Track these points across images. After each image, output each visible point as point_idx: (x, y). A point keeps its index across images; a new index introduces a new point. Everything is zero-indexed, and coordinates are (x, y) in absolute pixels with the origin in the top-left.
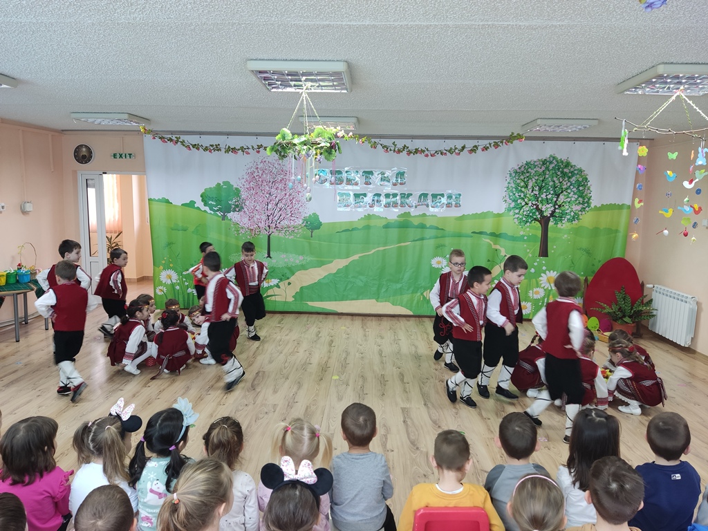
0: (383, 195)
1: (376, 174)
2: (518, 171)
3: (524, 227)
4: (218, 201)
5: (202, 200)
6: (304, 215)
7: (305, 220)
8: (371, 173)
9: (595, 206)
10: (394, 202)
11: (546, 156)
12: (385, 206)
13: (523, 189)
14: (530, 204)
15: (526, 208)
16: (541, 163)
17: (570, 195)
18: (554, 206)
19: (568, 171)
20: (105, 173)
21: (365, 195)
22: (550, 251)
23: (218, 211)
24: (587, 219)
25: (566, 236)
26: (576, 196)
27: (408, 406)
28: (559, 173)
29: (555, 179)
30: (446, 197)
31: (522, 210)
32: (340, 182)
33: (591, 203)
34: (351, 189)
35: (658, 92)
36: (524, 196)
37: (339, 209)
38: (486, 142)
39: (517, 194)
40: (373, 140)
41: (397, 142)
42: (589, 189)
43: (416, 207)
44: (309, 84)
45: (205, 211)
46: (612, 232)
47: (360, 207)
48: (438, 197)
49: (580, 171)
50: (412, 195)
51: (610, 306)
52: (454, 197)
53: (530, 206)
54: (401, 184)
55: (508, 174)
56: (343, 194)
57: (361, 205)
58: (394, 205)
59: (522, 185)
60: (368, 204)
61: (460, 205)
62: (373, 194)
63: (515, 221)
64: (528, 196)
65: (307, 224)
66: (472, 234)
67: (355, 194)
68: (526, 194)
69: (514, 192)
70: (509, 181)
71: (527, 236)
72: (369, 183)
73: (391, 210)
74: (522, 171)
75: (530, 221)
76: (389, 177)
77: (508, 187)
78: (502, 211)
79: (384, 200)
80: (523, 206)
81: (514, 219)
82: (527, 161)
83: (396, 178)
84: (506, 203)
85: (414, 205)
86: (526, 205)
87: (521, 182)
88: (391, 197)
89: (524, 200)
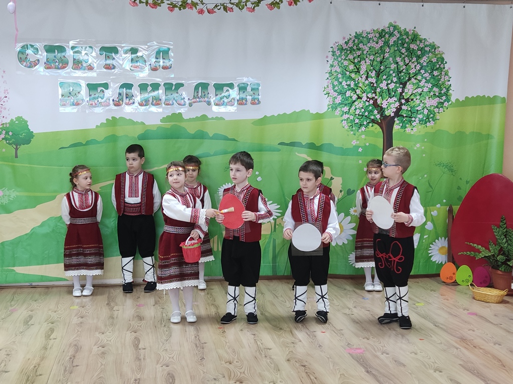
0: (136, 86)
1: (122, 52)
2: (345, 47)
3: (357, 133)
6: (2, 121)
7: (3, 128)
8: (114, 50)
9: (457, 100)
10: (154, 98)
11: (383, 24)
12: (141, 105)
13: (353, 75)
14: (365, 98)
15: (359, 104)
16: (377, 35)
17: (421, 84)
18: (400, 100)
19: (416, 48)
21: (106, 86)
24: (447, 119)
25: (418, 145)
26: (430, 85)
28: (403, 51)
29: (398, 59)
30: (236, 89)
31: (353, 108)
32: (64, 64)
33: (451, 95)
34: (82, 77)
36: (356, 85)
37: (62, 109)
39: (344, 83)
42: (446, 74)
43: (190, 105)
46: (483, 137)
48: (225, 88)
49: (434, 47)
50: (182, 85)
51: (487, 248)
52: (249, 89)
53: (364, 101)
54: (165, 68)
55: (329, 52)
56: (69, 85)
57: (100, 101)
58: (155, 102)
59: (351, 69)
60: (111, 101)
61: (258, 100)
62: (119, 84)
63: (344, 125)
64: (361, 85)
65: (7, 136)
66: (280, 146)
67: (88, 85)
68: (358, 83)
69: (340, 80)
70: (331, 63)
71: (362, 147)
72: (111, 66)
73: (150, 110)
74: (350, 48)
75: (365, 123)
76: (144, 56)
77: (330, 73)
78: (324, 109)
79: (138, 94)
80: (355, 101)
81: (342, 121)
82: (356, 33)
83: (157, 58)
84: (329, 97)
85: (187, 102)
86: (358, 99)
87: (350, 64)
88: (150, 88)
89: (356, 92)
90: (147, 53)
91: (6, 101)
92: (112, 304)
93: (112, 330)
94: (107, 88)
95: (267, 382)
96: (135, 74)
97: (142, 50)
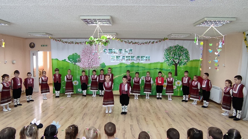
0: (125, 57)
1: (123, 50)
2: (168, 49)
3: (170, 67)
4: (73, 59)
5: (68, 59)
6: (100, 63)
7: (101, 65)
8: (121, 50)
9: (191, 60)
10: (129, 59)
11: (176, 45)
12: (126, 60)
13: (169, 55)
14: (171, 60)
16: (174, 47)
17: (183, 57)
18: (179, 60)
19: (182, 49)
20: (39, 51)
21: (120, 57)
22: (178, 74)
23: (73, 62)
24: (189, 64)
25: (182, 69)
26: (185, 57)
27: (132, 124)
28: (180, 50)
29: (179, 52)
30: (145, 57)
31: (169, 61)
32: (112, 52)
34: (115, 55)
35: (206, 26)
37: (111, 61)
38: (157, 40)
40: (121, 40)
41: (129, 40)
42: (189, 55)
43: (136, 60)
44: (100, 23)
45: (69, 62)
46: (196, 68)
47: (118, 60)
48: (143, 57)
49: (186, 49)
50: (134, 57)
52: (148, 57)
54: (131, 53)
55: (164, 50)
56: (113, 56)
60: (121, 60)
61: (150, 60)
62: (122, 56)
64: (171, 57)
66: (154, 69)
69: (166, 56)
70: (165, 52)
71: (171, 69)
72: (121, 53)
73: (128, 61)
75: (172, 65)
77: (164, 54)
78: (163, 62)
81: (167, 64)
82: (170, 46)
83: (130, 51)
84: (164, 59)
85: (135, 60)
87: (169, 53)
88: (128, 57)
91: (101, 60)
97: (127, 50)
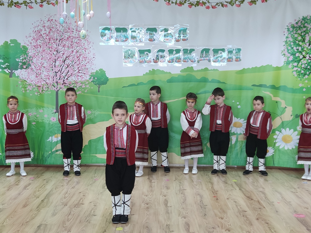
0: (167, 51)
1: (159, 31)
2: (296, 26)
3: (303, 79)
4: (6, 59)
6: (91, 71)
7: (92, 75)
8: (155, 30)
10: (177, 58)
12: (169, 62)
13: (301, 43)
15: (304, 61)
21: (149, 51)
23: (5, 68)
30: (226, 52)
31: (300, 63)
34: (136, 45)
36: (302, 49)
39: (295, 48)
43: (198, 62)
48: (220, 52)
50: (194, 50)
52: (234, 52)
53: (308, 59)
54: (183, 40)
55: (286, 29)
57: (145, 60)
58: (177, 60)
59: (299, 39)
60: (152, 60)
61: (240, 59)
62: (156, 50)
63: (294, 74)
64: (305, 49)
65: (94, 80)
66: (253, 87)
67: (139, 51)
68: (304, 48)
69: (292, 46)
70: (287, 36)
71: (305, 88)
72: (153, 39)
73: (174, 65)
74: (299, 26)
75: (308, 73)
76: (172, 33)
78: (281, 64)
79: (167, 56)
80: (301, 59)
81: (293, 71)
82: (303, 17)
83: (179, 34)
84: (285, 57)
85: (196, 60)
86: (303, 58)
87: (298, 36)
88: (174, 52)
89: (302, 54)
90: (173, 31)
91: (94, 60)
92: (151, 178)
93: (152, 194)
94: (150, 53)
95: (245, 232)
96: (166, 44)
97: (171, 29)
